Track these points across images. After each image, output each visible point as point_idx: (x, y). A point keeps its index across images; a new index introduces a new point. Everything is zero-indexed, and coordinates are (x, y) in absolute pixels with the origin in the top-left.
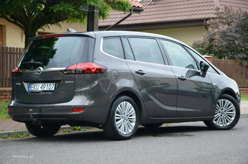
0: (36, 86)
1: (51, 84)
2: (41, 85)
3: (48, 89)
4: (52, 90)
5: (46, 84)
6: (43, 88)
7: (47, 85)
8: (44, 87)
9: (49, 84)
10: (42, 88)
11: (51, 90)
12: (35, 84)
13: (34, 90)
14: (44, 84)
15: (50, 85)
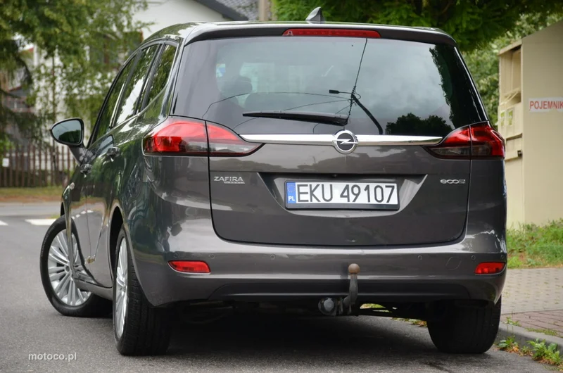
0: (320, 187)
1: (383, 185)
2: (339, 187)
3: (373, 201)
4: (391, 203)
5: (363, 185)
6: (352, 197)
7: (367, 188)
8: (357, 195)
9: (372, 186)
10: (348, 196)
11: (384, 202)
12: (314, 184)
13: (315, 201)
14: (351, 184)
15: (379, 190)
